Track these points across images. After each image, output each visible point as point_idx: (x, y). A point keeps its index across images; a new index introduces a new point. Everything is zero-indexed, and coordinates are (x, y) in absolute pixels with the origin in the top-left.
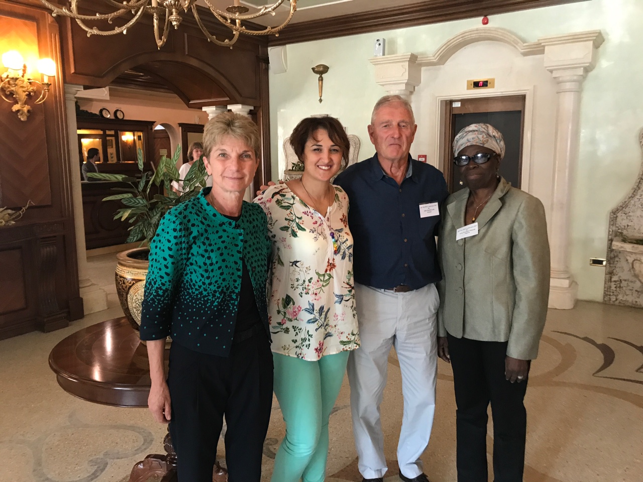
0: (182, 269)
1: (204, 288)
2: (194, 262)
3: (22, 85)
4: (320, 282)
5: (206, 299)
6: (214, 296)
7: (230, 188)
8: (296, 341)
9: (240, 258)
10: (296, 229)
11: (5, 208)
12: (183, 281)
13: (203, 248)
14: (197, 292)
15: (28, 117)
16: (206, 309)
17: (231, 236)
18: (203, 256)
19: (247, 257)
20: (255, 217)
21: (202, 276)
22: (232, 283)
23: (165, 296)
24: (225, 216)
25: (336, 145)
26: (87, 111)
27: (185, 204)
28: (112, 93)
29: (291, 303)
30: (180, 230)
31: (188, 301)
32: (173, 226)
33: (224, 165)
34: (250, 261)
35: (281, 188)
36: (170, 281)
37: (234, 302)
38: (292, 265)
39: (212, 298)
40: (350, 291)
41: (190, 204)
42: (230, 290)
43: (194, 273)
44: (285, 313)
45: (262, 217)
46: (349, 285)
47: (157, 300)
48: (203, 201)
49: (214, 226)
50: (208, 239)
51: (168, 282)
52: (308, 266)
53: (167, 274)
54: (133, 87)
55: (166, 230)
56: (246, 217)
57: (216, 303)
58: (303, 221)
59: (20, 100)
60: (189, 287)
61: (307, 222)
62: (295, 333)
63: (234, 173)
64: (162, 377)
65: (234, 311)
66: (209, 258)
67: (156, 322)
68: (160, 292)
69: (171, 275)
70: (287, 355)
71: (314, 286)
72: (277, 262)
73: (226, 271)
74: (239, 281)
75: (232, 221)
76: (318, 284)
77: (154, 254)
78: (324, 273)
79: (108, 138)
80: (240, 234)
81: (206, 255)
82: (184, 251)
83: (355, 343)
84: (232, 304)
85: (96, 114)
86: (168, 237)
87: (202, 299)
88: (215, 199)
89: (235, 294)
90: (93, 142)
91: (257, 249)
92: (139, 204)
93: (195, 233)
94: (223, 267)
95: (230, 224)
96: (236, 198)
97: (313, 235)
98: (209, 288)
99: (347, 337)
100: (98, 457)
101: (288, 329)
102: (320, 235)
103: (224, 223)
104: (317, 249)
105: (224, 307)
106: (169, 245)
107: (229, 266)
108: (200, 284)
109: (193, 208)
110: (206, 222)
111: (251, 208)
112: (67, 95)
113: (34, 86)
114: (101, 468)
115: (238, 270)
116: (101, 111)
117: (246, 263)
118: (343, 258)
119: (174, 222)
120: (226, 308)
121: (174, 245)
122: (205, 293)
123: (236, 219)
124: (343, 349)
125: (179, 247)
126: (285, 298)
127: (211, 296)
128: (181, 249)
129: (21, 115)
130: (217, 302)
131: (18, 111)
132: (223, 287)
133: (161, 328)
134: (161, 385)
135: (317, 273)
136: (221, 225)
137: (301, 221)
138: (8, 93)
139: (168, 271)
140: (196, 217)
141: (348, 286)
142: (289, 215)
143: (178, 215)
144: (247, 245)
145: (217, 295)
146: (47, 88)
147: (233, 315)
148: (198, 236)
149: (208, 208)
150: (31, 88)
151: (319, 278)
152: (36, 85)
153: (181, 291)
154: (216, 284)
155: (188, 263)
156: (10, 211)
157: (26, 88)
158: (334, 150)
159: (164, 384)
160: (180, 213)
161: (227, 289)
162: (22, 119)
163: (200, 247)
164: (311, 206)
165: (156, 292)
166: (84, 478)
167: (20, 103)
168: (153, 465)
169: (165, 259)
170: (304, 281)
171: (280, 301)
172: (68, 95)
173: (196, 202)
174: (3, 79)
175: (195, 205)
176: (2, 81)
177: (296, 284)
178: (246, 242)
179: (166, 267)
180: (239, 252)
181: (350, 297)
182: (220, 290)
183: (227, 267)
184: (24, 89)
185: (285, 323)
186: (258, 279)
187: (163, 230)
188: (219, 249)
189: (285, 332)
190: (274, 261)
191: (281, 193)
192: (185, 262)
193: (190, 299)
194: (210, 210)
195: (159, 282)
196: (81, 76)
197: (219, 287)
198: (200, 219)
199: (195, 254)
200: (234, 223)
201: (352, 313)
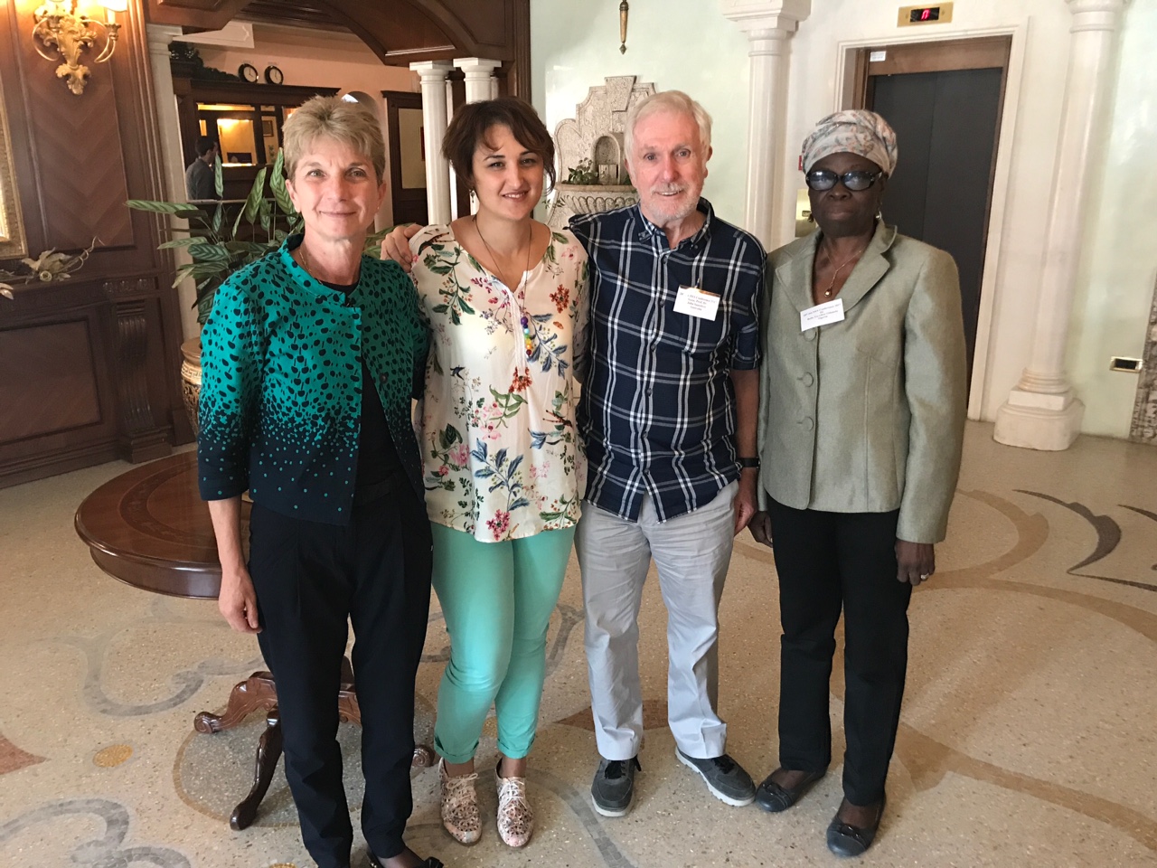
0: (256, 379)
1: (296, 411)
2: (276, 367)
3: (71, 29)
4: (499, 408)
5: (301, 429)
6: (314, 424)
7: (331, 233)
8: (466, 504)
9: (357, 358)
10: (459, 309)
11: (54, 249)
12: (262, 400)
13: (289, 341)
14: (285, 419)
15: (85, 88)
16: (304, 447)
17: (339, 320)
18: (290, 356)
19: (371, 355)
20: (386, 285)
21: (291, 391)
22: (344, 403)
23: (232, 425)
24: (326, 284)
25: (531, 151)
26: (216, 70)
27: (255, 266)
28: (258, 35)
29: (457, 440)
30: (246, 312)
31: (274, 433)
32: (233, 305)
33: (318, 192)
34: (376, 363)
35: (435, 234)
36: (237, 401)
37: (351, 434)
38: (453, 375)
39: (312, 428)
40: (560, 428)
41: (263, 265)
42: (342, 414)
43: (277, 385)
44: (446, 456)
45: (401, 285)
46: (558, 417)
47: (219, 432)
48: (287, 258)
49: (306, 304)
50: (297, 326)
51: (233, 402)
52: (476, 378)
53: (231, 389)
54: (298, 24)
55: (223, 313)
56: (367, 285)
57: (318, 437)
58: (471, 296)
59: (69, 56)
60: (272, 410)
61: (478, 298)
62: (464, 491)
63: (335, 204)
64: (237, 560)
65: (352, 450)
66: (301, 359)
67: (221, 469)
68: (223, 420)
69: (238, 390)
70: (449, 526)
71: (487, 414)
72: (432, 366)
73: (332, 381)
74: (358, 398)
75: (338, 293)
76: (495, 410)
77: (208, 354)
78: (507, 393)
79: (264, 118)
80: (356, 316)
81: (296, 354)
82: (256, 349)
83: (567, 517)
84: (348, 438)
85: (232, 75)
86: (227, 324)
87: (295, 430)
88: (310, 255)
89: (352, 421)
90: (240, 124)
91: (390, 342)
92: (217, 257)
93: (273, 317)
94: (327, 374)
95: (336, 298)
96: (346, 251)
97: (485, 323)
98: (304, 410)
99: (553, 506)
100: (190, 669)
101: (453, 483)
102: (500, 323)
103: (324, 298)
104: (491, 348)
105: (335, 443)
106: (230, 338)
107: (337, 373)
108: (289, 404)
109: (267, 272)
110: (292, 297)
111: (380, 269)
112: (155, 46)
113: (93, 30)
114: (192, 687)
115: (355, 379)
116: (242, 69)
117: (369, 367)
118: (547, 367)
119: (235, 299)
120: (337, 445)
121: (237, 338)
122: (298, 420)
123: (347, 290)
124: (546, 526)
125: (246, 341)
126: (444, 429)
127: (310, 425)
128: (251, 345)
129: (73, 83)
130: (320, 435)
131: (67, 76)
132: (329, 410)
133: (231, 478)
134: (237, 573)
135: (494, 392)
136: (319, 301)
137: (466, 296)
138: (48, 44)
139: (233, 383)
140: (274, 287)
141: (555, 419)
142: (447, 285)
143: (240, 285)
144: (370, 335)
145: (320, 422)
146: (113, 34)
147: (351, 455)
148: (279, 321)
149: (296, 272)
150: (88, 34)
151: (497, 400)
152: (95, 29)
153: (262, 417)
154: (316, 405)
155: (266, 369)
156: (62, 256)
157: (79, 35)
158: (527, 161)
159: (242, 571)
160: (245, 282)
161: (338, 412)
162: (75, 92)
163: (283, 341)
164: (488, 269)
165: (217, 419)
166: (163, 702)
167: (69, 62)
168: (262, 689)
169: (225, 363)
170: (471, 403)
171: (437, 437)
172: (156, 44)
173: (274, 262)
174: (38, 18)
175: (273, 267)
176: (36, 22)
177: (461, 407)
178: (368, 329)
179: (229, 377)
180: (354, 347)
181: (560, 438)
182: (323, 414)
183: (333, 374)
184: (75, 36)
185: (446, 473)
186: (394, 394)
187: (218, 313)
188: (317, 343)
189: (446, 489)
190: (428, 364)
191: (435, 243)
192: (260, 366)
193: (277, 430)
194: (299, 274)
195: (219, 403)
196: (177, 8)
197: (321, 410)
198: (280, 291)
199: (276, 352)
200: (342, 297)
201: (563, 466)
